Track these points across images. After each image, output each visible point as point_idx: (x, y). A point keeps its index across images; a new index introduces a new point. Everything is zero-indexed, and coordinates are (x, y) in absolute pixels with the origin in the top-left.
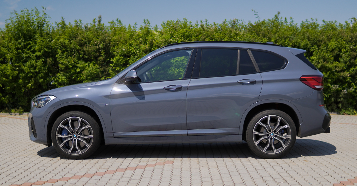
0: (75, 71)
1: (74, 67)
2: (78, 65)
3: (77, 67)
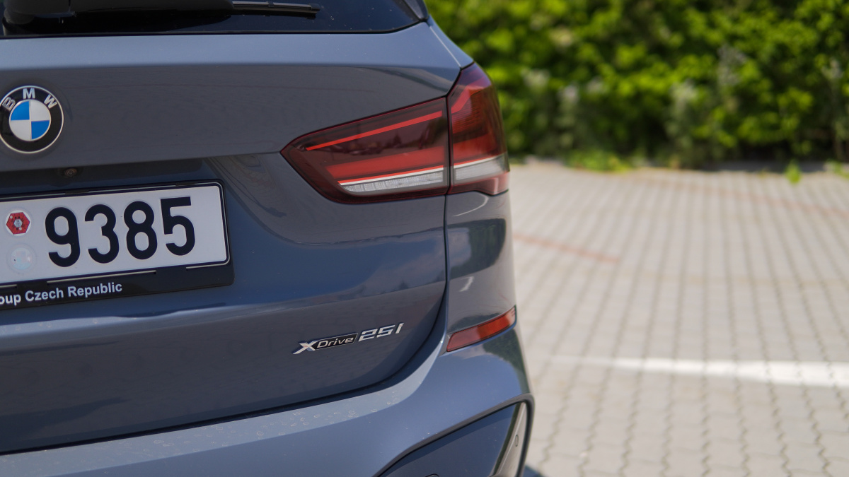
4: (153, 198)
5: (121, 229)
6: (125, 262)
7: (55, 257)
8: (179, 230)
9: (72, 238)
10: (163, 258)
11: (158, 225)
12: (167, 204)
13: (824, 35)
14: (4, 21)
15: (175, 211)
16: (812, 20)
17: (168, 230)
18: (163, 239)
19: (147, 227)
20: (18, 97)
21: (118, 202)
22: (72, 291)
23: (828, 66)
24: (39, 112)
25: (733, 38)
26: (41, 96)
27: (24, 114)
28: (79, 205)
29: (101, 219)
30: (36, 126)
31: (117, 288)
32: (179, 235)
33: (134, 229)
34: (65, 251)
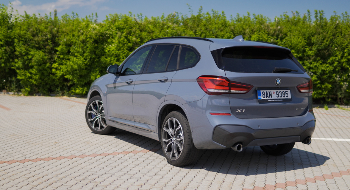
0: (28, 57)
1: (27, 54)
2: (30, 53)
3: (29, 54)
4: (285, 91)
5: (282, 94)
6: (282, 98)
7: (277, 96)
8: (287, 94)
9: (278, 95)
10: (286, 98)
11: (285, 94)
12: (286, 92)
13: (335, 68)
14: (273, 71)
15: (287, 92)
16: (332, 64)
17: (286, 94)
18: (286, 95)
19: (284, 94)
20: (278, 79)
21: (282, 91)
22: (279, 100)
23: (336, 76)
24: (279, 81)
25: (310, 68)
26: (280, 79)
27: (278, 81)
28: (279, 91)
29: (280, 93)
30: (279, 82)
31: (282, 100)
32: (287, 95)
33: (283, 94)
34: (278, 96)
